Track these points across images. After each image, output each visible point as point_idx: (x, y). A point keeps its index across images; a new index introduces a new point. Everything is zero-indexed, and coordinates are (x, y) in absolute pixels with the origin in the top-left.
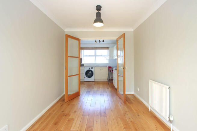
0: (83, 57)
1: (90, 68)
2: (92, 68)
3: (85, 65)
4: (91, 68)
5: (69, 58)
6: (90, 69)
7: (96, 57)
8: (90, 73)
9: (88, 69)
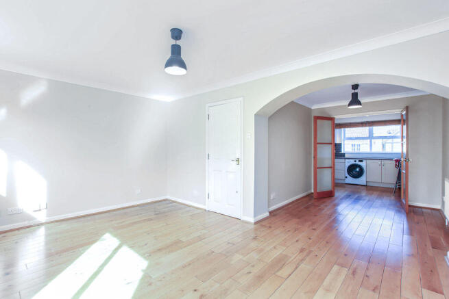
0: (344, 140)
1: (357, 160)
2: (362, 161)
3: (346, 156)
4: (359, 161)
5: (318, 145)
6: (357, 163)
7: (373, 141)
8: (358, 170)
9: (352, 162)
